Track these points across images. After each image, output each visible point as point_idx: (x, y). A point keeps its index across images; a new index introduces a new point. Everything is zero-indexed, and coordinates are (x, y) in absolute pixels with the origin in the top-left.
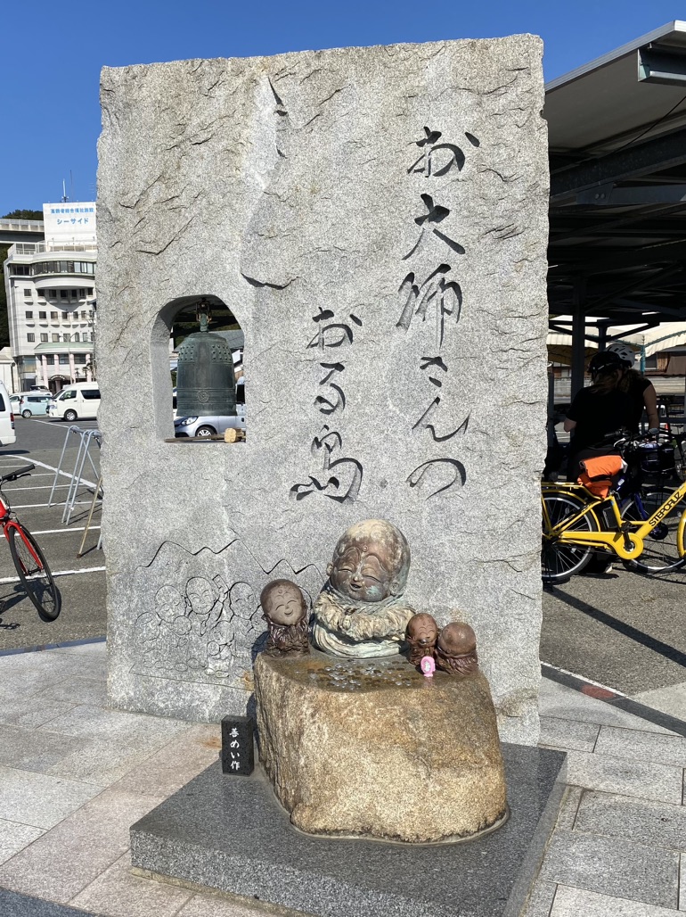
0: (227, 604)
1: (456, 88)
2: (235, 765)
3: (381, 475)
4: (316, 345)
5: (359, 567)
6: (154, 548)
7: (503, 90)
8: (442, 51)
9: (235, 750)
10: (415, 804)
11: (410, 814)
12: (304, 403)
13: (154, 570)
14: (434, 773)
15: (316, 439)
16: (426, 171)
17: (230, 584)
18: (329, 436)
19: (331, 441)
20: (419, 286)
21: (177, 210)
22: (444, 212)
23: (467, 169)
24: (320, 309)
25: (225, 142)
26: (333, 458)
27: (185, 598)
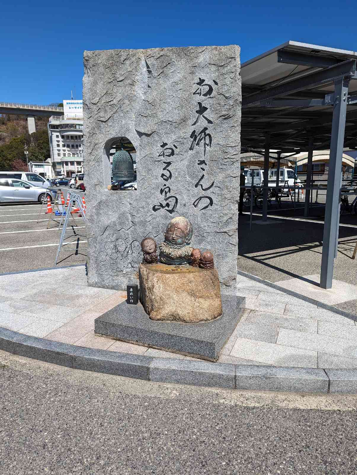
0: (130, 249)
1: (210, 64)
2: (131, 301)
3: (184, 202)
4: (162, 155)
5: (175, 233)
6: (104, 228)
7: (226, 65)
8: (206, 50)
9: (132, 296)
10: (190, 310)
11: (189, 313)
12: (158, 176)
13: (104, 236)
14: (197, 300)
15: (162, 189)
16: (200, 94)
17: (131, 241)
18: (166, 188)
19: (167, 190)
20: (197, 135)
21: (112, 106)
22: (206, 109)
23: (214, 93)
24: (163, 142)
25: (129, 81)
26: (168, 195)
27: (116, 247)
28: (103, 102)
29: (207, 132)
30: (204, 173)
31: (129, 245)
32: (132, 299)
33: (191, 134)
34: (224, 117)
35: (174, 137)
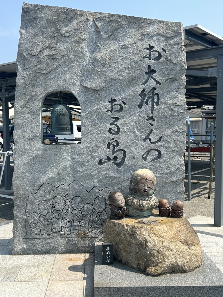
1: (159, 34)
2: (108, 261)
3: (133, 155)
4: (110, 111)
5: (146, 185)
6: (38, 186)
7: (173, 37)
8: (154, 22)
9: (108, 255)
10: (188, 259)
11: (187, 262)
12: (105, 130)
15: (109, 143)
16: (150, 58)
17: (72, 198)
18: (113, 142)
19: (115, 144)
20: (146, 94)
21: (55, 59)
22: (154, 71)
23: (162, 59)
24: (111, 98)
25: (76, 38)
26: (116, 149)
27: (53, 205)
28: (45, 54)
29: (156, 92)
30: (153, 128)
31: (68, 202)
32: (109, 258)
33: (140, 92)
34: (171, 80)
35: (123, 95)
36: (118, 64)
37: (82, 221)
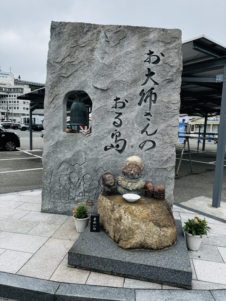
0: (82, 180)
1: (158, 41)
2: (94, 229)
3: (132, 144)
4: (114, 107)
5: (133, 169)
6: (60, 163)
7: (171, 43)
8: (155, 30)
9: (95, 224)
10: (157, 239)
11: (156, 242)
12: (110, 123)
13: (60, 170)
14: (162, 229)
15: (113, 133)
16: (149, 62)
18: (116, 133)
19: (118, 134)
20: (145, 93)
21: (74, 65)
22: (153, 74)
23: (160, 63)
24: (116, 97)
25: (90, 47)
26: (118, 139)
27: (69, 179)
28: (66, 62)
29: (154, 91)
30: (149, 122)
31: (81, 177)
32: (95, 227)
33: (140, 92)
34: (168, 81)
35: (126, 94)
36: (122, 68)
37: (91, 193)
